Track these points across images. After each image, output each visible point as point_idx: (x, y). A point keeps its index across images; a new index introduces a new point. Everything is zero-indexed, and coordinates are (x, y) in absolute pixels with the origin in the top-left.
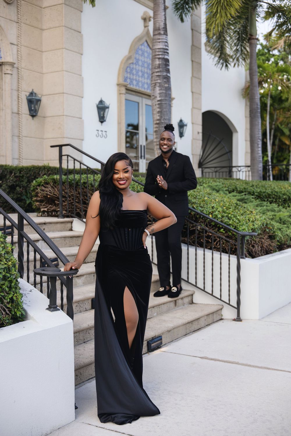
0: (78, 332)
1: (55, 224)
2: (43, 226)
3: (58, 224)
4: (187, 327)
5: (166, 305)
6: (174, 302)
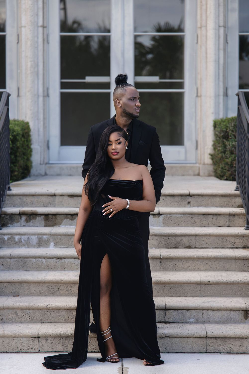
0: (33, 309)
1: (209, 197)
2: (188, 198)
3: (217, 197)
4: (207, 343)
5: (219, 312)
6: (243, 312)
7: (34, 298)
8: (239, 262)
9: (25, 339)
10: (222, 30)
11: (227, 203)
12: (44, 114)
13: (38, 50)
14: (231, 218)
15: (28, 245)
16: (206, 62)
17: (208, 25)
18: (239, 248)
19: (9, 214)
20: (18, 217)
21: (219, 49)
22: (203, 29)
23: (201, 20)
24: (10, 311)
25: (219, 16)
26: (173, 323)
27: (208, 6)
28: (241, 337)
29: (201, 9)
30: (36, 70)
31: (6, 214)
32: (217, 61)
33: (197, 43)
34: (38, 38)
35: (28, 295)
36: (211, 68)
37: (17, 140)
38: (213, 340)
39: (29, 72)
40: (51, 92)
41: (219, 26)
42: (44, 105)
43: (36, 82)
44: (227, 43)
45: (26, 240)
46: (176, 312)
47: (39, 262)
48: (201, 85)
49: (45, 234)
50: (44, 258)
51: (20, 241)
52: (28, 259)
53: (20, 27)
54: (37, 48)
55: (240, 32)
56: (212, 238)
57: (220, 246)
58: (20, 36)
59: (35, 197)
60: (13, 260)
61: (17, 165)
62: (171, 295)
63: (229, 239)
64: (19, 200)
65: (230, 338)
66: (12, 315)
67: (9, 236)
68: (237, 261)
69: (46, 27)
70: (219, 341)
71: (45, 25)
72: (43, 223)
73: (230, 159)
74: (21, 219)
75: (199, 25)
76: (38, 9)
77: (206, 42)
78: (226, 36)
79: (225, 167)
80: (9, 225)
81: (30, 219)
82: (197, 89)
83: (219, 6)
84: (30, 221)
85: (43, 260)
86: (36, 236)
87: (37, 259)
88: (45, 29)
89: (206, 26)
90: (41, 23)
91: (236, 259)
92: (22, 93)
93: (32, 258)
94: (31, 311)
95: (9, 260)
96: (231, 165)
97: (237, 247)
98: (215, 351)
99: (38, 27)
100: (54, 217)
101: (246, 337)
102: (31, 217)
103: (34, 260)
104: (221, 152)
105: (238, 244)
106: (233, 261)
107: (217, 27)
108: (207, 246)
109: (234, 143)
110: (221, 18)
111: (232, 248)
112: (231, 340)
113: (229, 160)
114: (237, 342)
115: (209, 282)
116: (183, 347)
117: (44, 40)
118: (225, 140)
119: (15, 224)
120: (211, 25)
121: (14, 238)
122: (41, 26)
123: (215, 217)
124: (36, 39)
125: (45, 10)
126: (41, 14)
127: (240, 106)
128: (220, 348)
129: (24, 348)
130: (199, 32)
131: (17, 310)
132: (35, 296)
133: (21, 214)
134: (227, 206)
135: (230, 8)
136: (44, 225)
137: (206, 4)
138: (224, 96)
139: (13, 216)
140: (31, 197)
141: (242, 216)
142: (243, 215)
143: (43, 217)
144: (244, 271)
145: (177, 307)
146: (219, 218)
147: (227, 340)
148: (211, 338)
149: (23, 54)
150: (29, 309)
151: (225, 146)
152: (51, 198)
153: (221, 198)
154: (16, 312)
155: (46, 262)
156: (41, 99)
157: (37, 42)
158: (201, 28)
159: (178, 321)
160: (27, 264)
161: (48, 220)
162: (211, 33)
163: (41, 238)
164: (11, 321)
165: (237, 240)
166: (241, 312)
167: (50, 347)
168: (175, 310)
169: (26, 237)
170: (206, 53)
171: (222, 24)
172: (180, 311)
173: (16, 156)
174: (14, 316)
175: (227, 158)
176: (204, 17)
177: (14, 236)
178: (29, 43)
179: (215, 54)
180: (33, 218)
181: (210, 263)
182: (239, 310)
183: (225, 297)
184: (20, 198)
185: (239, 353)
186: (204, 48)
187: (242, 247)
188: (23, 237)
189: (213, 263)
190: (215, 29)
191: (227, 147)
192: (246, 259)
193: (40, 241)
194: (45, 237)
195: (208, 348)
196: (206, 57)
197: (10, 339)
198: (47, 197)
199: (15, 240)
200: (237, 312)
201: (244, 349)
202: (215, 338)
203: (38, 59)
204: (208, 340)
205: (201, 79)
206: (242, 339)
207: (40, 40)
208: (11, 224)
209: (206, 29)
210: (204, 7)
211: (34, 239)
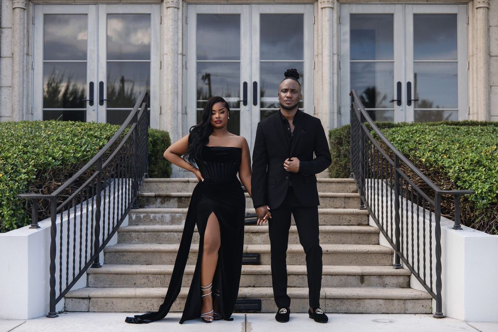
4: (326, 304)
5: (337, 277)
6: (359, 277)
7: (166, 266)
8: (354, 236)
9: (155, 299)
10: (335, 57)
11: (343, 188)
12: (182, 130)
13: (177, 74)
14: (347, 200)
15: (162, 222)
16: (322, 84)
17: (324, 53)
18: (355, 225)
19: (146, 196)
20: (154, 199)
21: (333, 73)
22: (320, 56)
23: (318, 49)
24: (143, 276)
25: (333, 45)
26: (294, 287)
27: (324, 36)
28: (358, 297)
29: (318, 40)
30: (176, 90)
31: (143, 197)
32: (332, 83)
33: (314, 69)
34: (178, 64)
35: (160, 264)
36: (327, 88)
37: (157, 144)
38: (332, 301)
39: (170, 92)
40: (189, 110)
41: (333, 54)
42: (182, 121)
43: (176, 101)
44: (340, 69)
45: (160, 217)
46: (296, 277)
47: (171, 236)
48: (318, 104)
49: (178, 213)
50: (176, 232)
51: (155, 218)
52: (161, 233)
53: (162, 55)
54: (177, 72)
55: (351, 59)
56: (329, 216)
57: (336, 224)
58: (162, 63)
59: (170, 183)
60: (147, 234)
61: (158, 166)
62: (292, 263)
63: (345, 217)
64: (155, 186)
65: (348, 299)
66: (144, 280)
67: (145, 215)
68: (352, 234)
69: (185, 55)
70: (338, 302)
71: (184, 53)
72: (176, 204)
73: (344, 161)
74: (156, 201)
75: (316, 54)
76: (178, 39)
77: (322, 67)
78: (339, 63)
79: (339, 169)
80: (146, 207)
81: (165, 201)
82: (315, 108)
83: (333, 36)
84: (164, 203)
85: (175, 234)
86: (170, 214)
87: (169, 233)
88: (184, 57)
89: (322, 54)
90: (180, 51)
91: (351, 233)
92: (163, 111)
93: (165, 232)
94: (162, 276)
95: (144, 234)
96: (345, 167)
97: (352, 224)
98: (333, 311)
99: (178, 54)
100: (187, 199)
101: (363, 298)
102: (166, 199)
103: (167, 233)
104: (336, 157)
105: (353, 222)
106: (349, 235)
107: (332, 54)
108: (325, 224)
109: (347, 148)
110: (335, 47)
111: (348, 225)
112: (349, 301)
113: (343, 163)
114: (354, 303)
115: (327, 251)
116: (303, 308)
117: (183, 66)
118: (339, 146)
119: (151, 206)
120: (326, 52)
121: (150, 216)
122: (181, 54)
123: (332, 200)
124: (176, 65)
125: (184, 41)
126: (180, 43)
127: (353, 103)
128: (338, 308)
129: (154, 308)
130: (316, 59)
131: (149, 275)
132: (166, 264)
133: (156, 197)
134: (343, 191)
135: (342, 39)
136: (177, 207)
137: (322, 36)
138: (337, 114)
139: (149, 198)
140: (166, 183)
141: (356, 199)
142: (357, 197)
143: (176, 199)
144: (359, 244)
145: (298, 272)
146: (335, 200)
147: (345, 301)
148: (330, 299)
149: (165, 78)
150: (160, 274)
151: (339, 151)
152: (185, 184)
153: (337, 184)
154: (148, 277)
155: (178, 235)
156: (180, 115)
157: (177, 67)
158: (317, 56)
159: (299, 285)
160: (160, 237)
161: (180, 201)
162: (326, 59)
163: (174, 216)
164: (143, 286)
165: (352, 218)
166: (357, 277)
167: (179, 307)
168: (296, 275)
169: (160, 215)
170: (322, 77)
171: (335, 52)
172: (300, 276)
173: (156, 159)
174: (146, 281)
175: (341, 161)
176: (320, 46)
177: (149, 214)
178: (170, 68)
179: (330, 77)
180: (167, 200)
181: (328, 237)
182: (355, 275)
183: (342, 265)
184: (156, 185)
185: (356, 313)
186: (320, 72)
187: (357, 224)
188: (157, 215)
189: (331, 236)
190: (330, 56)
191: (341, 152)
192: (361, 233)
193: (173, 219)
194: (177, 215)
195: (327, 308)
196: (322, 80)
197: (141, 299)
198: (180, 183)
199: (150, 218)
200: (354, 277)
201: (361, 309)
202: (334, 299)
203: (177, 81)
204: (327, 300)
205: (318, 99)
206: (359, 300)
207: (180, 65)
208: (147, 205)
209: (322, 56)
210: (320, 38)
211: (168, 217)
